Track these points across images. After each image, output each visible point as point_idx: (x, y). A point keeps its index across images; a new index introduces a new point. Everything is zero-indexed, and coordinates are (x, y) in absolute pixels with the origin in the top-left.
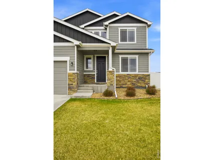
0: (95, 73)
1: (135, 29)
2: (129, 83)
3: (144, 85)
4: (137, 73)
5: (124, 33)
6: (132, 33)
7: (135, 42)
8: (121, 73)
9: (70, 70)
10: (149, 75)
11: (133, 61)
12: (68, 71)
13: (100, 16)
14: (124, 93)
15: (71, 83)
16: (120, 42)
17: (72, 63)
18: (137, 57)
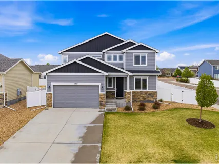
0: (115, 90)
1: (146, 54)
2: (141, 98)
3: (152, 100)
4: (147, 90)
6: (144, 57)
7: (146, 65)
8: (135, 90)
9: (101, 92)
10: (156, 92)
11: (145, 81)
12: (100, 93)
13: (123, 41)
14: (137, 108)
15: (101, 100)
16: (134, 65)
17: (102, 87)
18: (148, 77)
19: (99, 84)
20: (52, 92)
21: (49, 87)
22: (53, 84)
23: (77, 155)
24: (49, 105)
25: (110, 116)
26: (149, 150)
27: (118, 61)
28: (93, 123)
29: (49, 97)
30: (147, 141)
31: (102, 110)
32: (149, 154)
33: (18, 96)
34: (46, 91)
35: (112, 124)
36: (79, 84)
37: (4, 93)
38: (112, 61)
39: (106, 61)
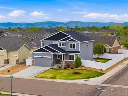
0: (61, 60)
1: (75, 44)
2: (72, 64)
4: (72, 61)
8: (69, 60)
11: (73, 56)
12: (51, 61)
15: (52, 64)
16: (70, 49)
17: (52, 59)
18: (75, 55)
19: (51, 57)
20: (34, 60)
21: (33, 58)
22: (34, 56)
24: (33, 65)
27: (64, 46)
29: (33, 62)
33: (23, 61)
34: (32, 59)
36: (44, 57)
37: (18, 59)
38: (62, 46)
39: (59, 46)
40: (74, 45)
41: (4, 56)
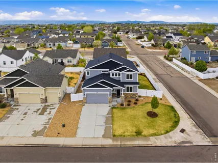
0: (116, 92)
1: (133, 74)
3: (135, 97)
4: (133, 92)
5: (128, 75)
7: (133, 79)
8: (126, 92)
9: (109, 97)
10: (137, 93)
14: (127, 104)
15: (110, 100)
16: (126, 79)
18: (133, 87)
19: (109, 93)
20: (86, 97)
21: (84, 94)
22: (86, 93)
23: (105, 130)
24: (84, 103)
25: (114, 110)
26: (129, 128)
27: (118, 76)
28: (107, 114)
29: (84, 99)
30: (128, 124)
31: (110, 105)
32: (128, 129)
34: (83, 96)
35: (115, 115)
36: (99, 93)
37: (60, 96)
38: (114, 76)
39: (111, 76)
40: (131, 75)
41: (41, 95)
